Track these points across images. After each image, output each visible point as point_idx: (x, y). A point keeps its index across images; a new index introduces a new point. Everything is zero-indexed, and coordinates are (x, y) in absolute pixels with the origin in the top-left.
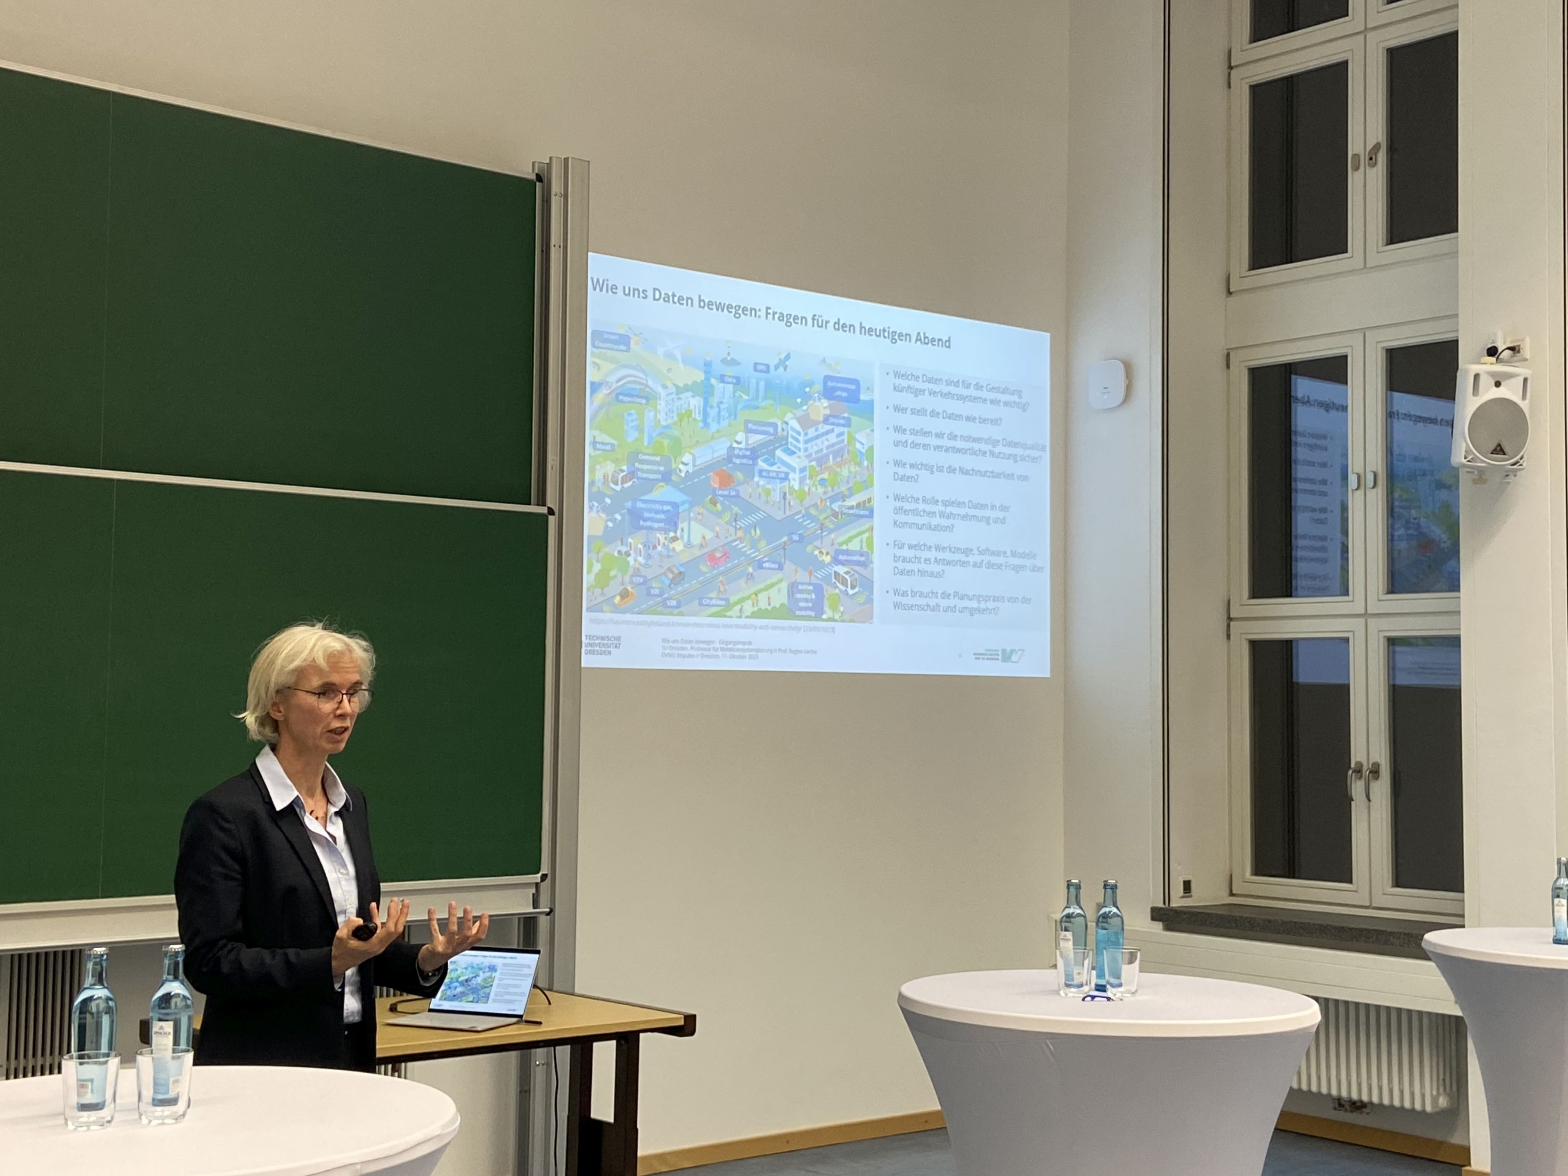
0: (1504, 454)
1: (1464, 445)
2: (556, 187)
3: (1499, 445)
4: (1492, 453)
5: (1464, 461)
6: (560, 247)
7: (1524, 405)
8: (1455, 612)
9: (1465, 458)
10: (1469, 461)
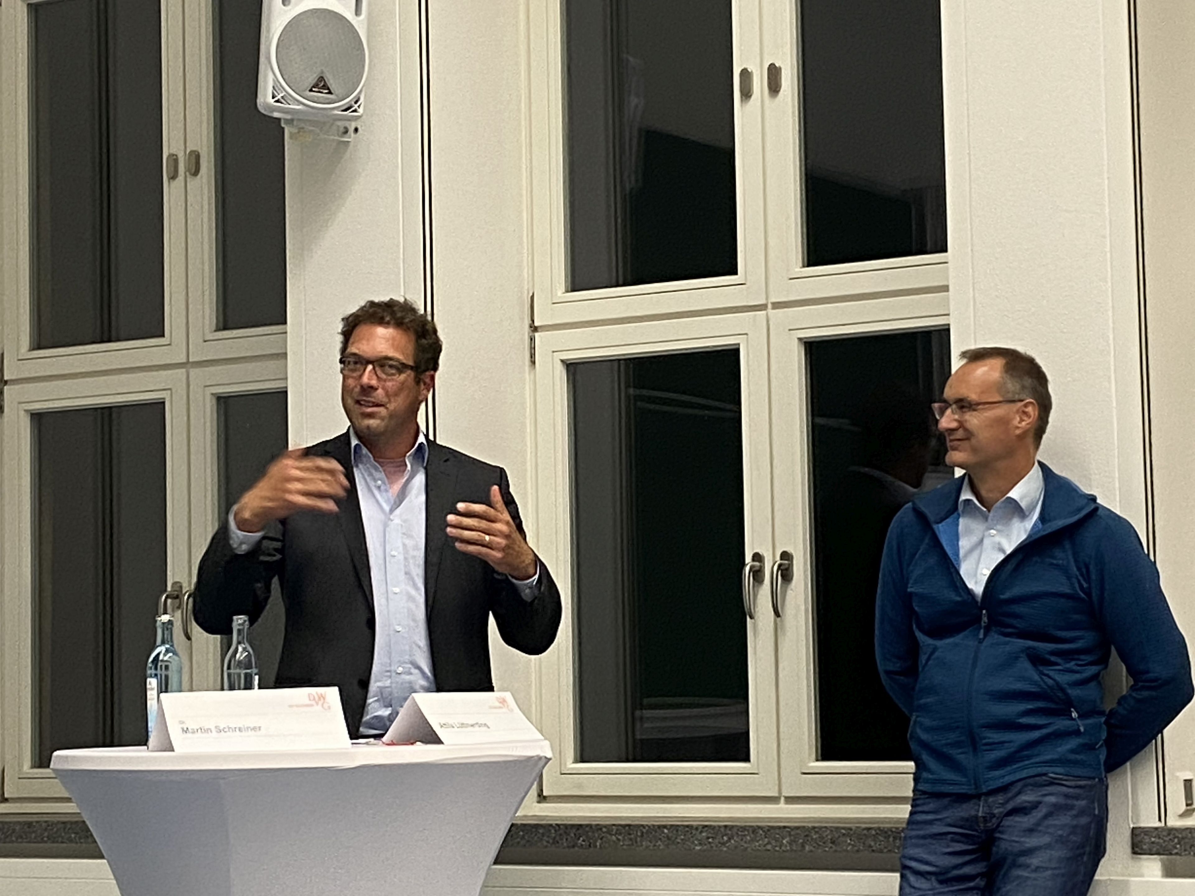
0: (330, 93)
1: (271, 77)
3: (321, 79)
4: (311, 90)
5: (272, 101)
7: (359, 23)
8: (277, 355)
9: (273, 98)
10: (277, 101)
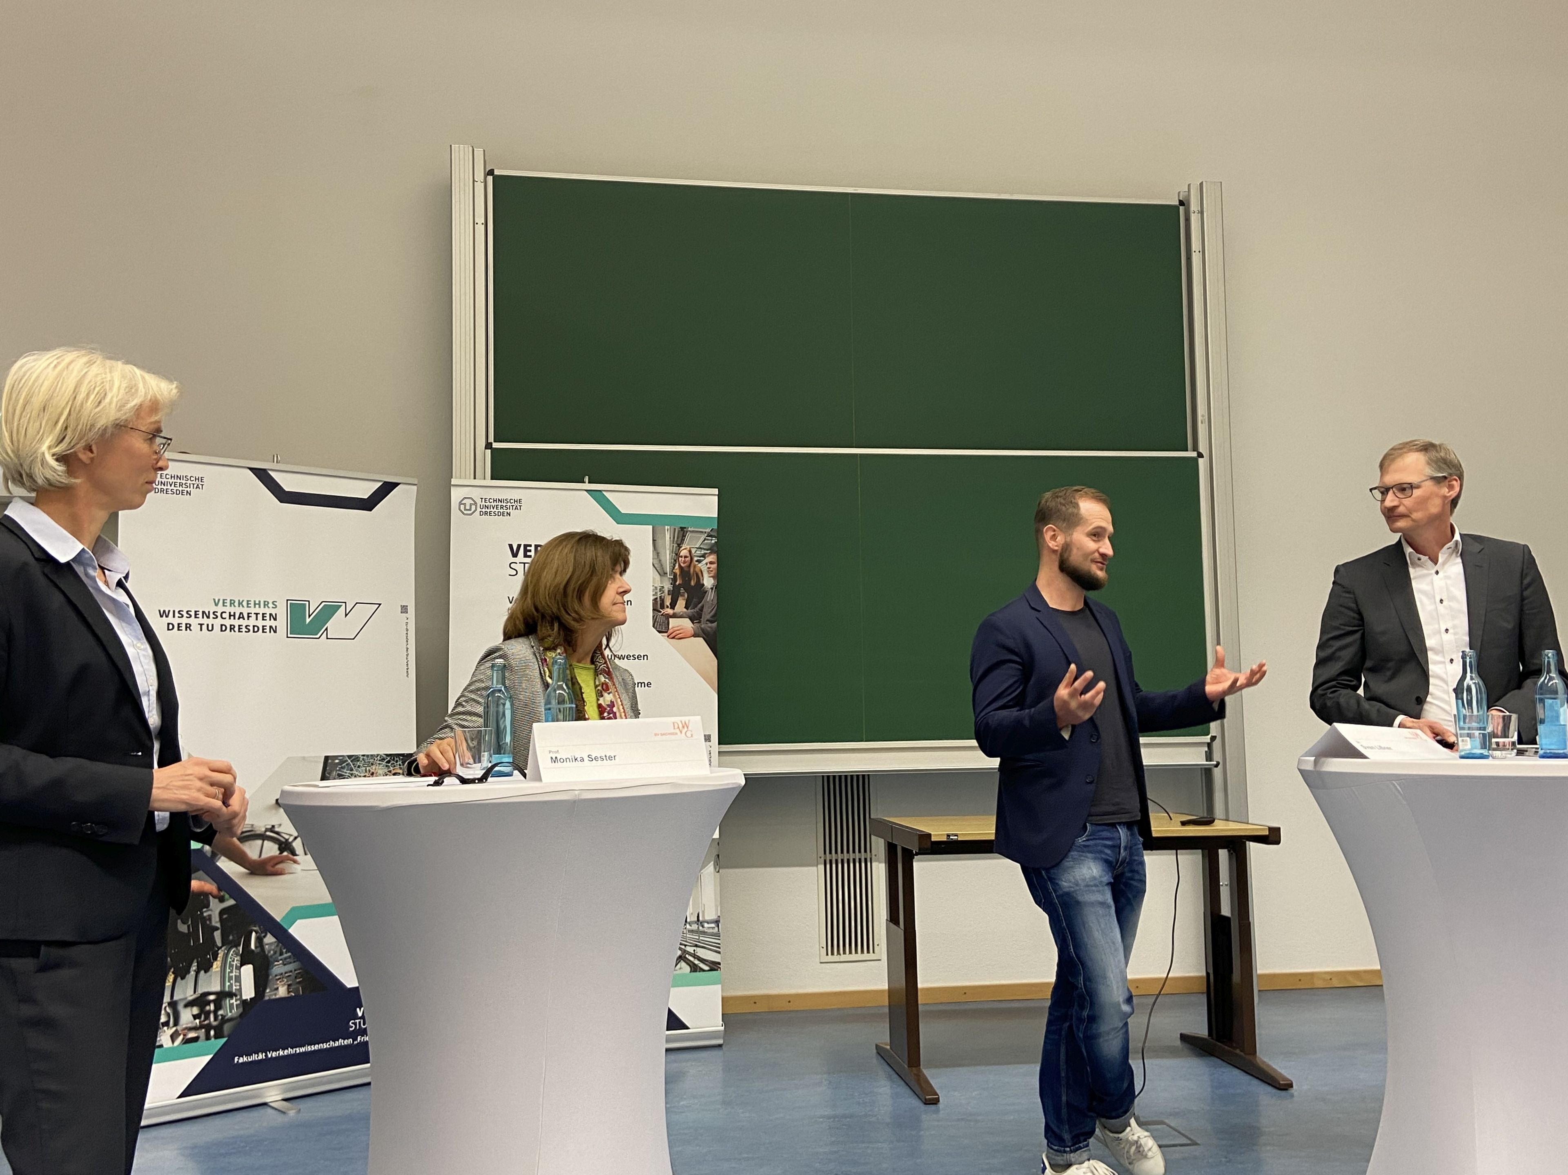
2: (1194, 206)
6: (1199, 252)
